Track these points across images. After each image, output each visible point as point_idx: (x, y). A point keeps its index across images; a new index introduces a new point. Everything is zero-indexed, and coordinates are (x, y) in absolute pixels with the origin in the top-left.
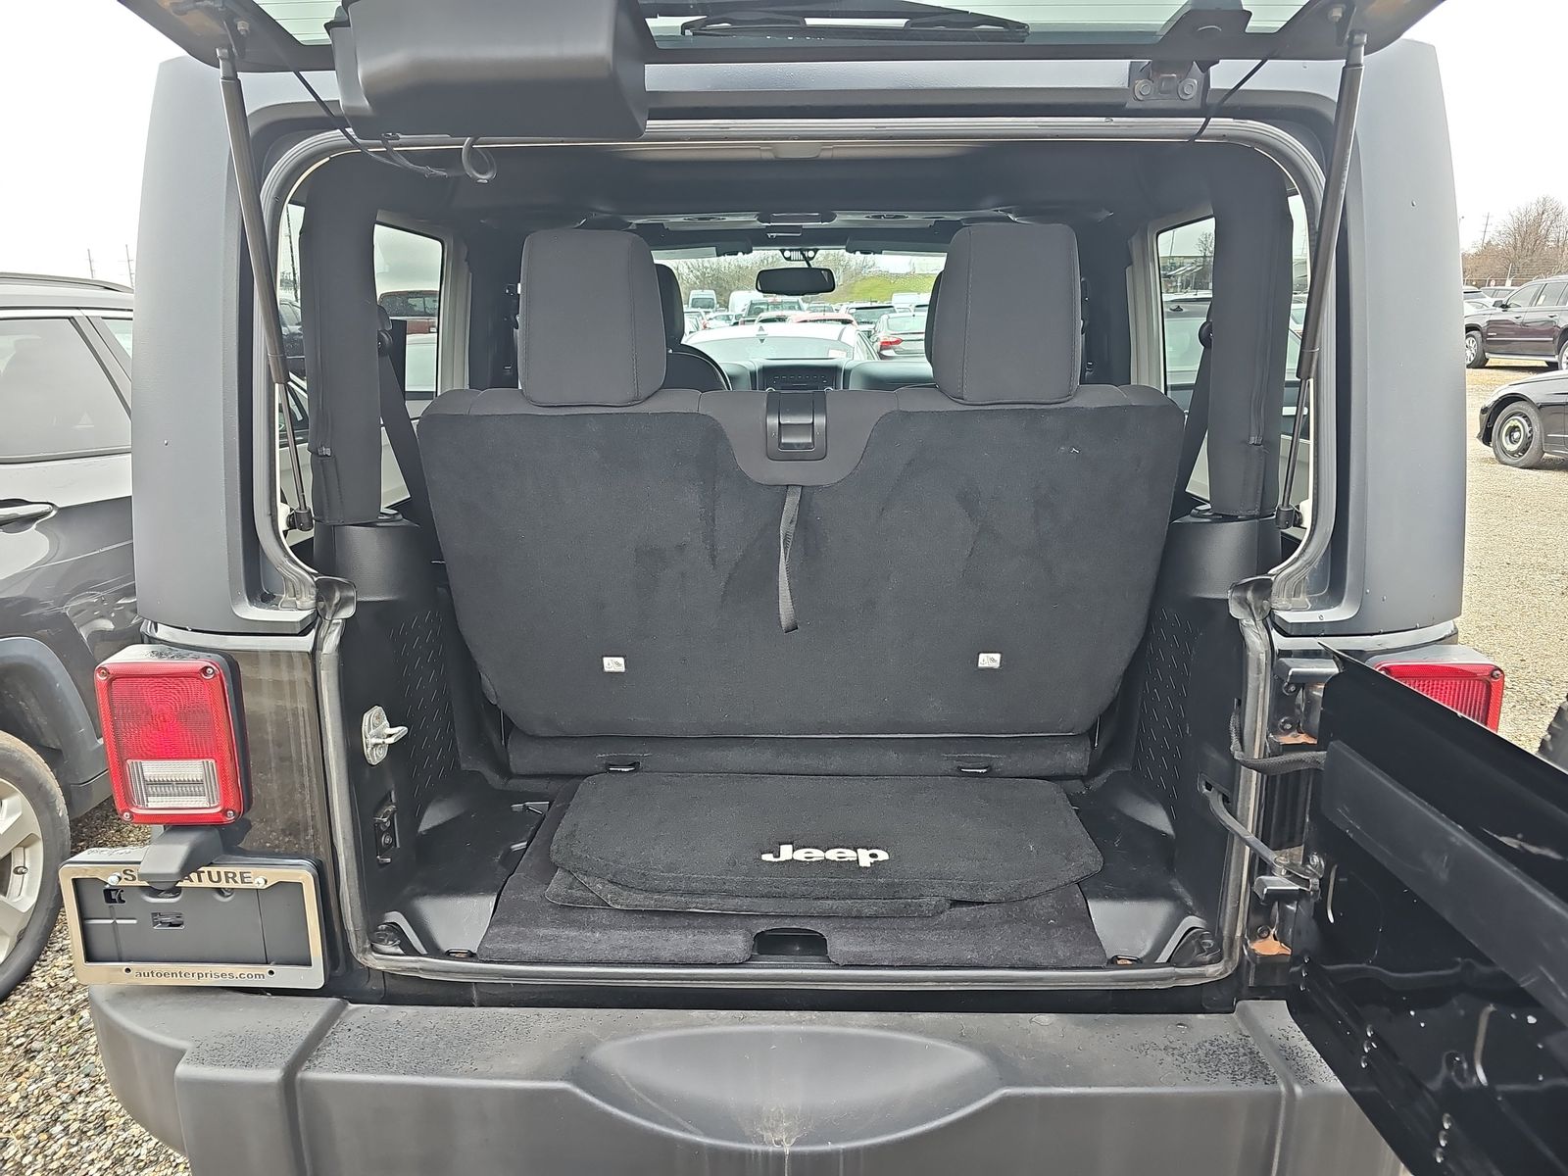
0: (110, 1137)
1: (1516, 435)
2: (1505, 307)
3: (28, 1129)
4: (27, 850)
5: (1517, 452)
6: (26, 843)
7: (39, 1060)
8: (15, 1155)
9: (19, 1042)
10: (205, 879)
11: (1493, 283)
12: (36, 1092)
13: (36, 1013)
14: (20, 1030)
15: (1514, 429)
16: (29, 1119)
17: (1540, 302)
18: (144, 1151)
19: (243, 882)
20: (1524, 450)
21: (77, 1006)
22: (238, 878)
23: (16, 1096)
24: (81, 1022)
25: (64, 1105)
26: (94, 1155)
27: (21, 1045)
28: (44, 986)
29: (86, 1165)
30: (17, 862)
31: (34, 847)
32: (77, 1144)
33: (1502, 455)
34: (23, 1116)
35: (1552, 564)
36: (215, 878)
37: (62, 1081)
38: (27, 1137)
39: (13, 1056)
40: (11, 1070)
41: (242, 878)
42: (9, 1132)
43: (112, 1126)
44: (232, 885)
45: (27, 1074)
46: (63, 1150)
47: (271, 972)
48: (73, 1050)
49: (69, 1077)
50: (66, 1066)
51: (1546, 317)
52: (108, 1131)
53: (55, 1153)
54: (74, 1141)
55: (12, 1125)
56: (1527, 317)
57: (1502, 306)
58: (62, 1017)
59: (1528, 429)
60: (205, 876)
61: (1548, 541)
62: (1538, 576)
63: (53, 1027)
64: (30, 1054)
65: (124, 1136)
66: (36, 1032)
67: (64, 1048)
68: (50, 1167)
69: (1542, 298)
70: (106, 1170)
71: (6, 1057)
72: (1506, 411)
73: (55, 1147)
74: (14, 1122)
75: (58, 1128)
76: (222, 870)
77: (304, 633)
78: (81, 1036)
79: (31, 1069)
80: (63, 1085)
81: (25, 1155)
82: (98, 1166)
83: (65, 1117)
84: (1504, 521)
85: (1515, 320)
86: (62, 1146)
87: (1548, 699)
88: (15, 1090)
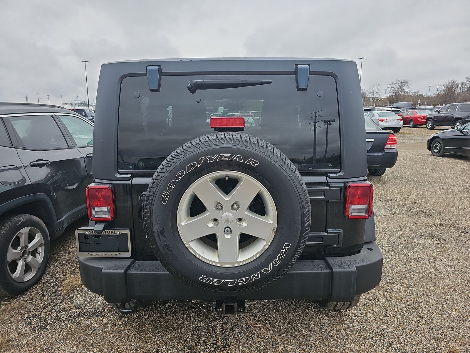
0: (67, 312)
1: (437, 147)
2: (439, 112)
3: (46, 311)
4: (41, 247)
5: (437, 152)
6: (40, 246)
7: (46, 297)
8: (44, 316)
9: (40, 293)
10: (106, 233)
11: (439, 105)
12: (47, 304)
13: (44, 287)
14: (40, 291)
15: (436, 146)
16: (46, 309)
17: (448, 111)
18: (75, 315)
19: (115, 233)
20: (439, 151)
21: (54, 285)
22: (114, 232)
23: (42, 304)
24: (55, 289)
25: (54, 306)
26: (63, 316)
27: (41, 294)
28: (45, 281)
29: (61, 318)
30: (38, 250)
31: (42, 247)
32: (59, 314)
33: (433, 153)
34: (45, 308)
35: (441, 182)
36: (109, 232)
37: (53, 301)
38: (46, 313)
39: (39, 296)
40: (40, 299)
41: (115, 232)
42: (41, 311)
43: (67, 310)
44: (112, 234)
45: (44, 300)
46: (56, 315)
47: (120, 253)
48: (54, 295)
49: (54, 300)
50: (53, 298)
51: (450, 115)
52: (66, 311)
53: (54, 316)
54: (58, 313)
55: (42, 310)
56: (446, 115)
57: (438, 112)
58: (50, 288)
59: (440, 146)
60: (106, 232)
61: (442, 176)
62: (437, 185)
63: (49, 290)
64: (44, 296)
65: (70, 312)
66: (44, 291)
67: (52, 294)
68: (53, 318)
69: (449, 109)
70: (67, 319)
71: (38, 296)
72: (434, 141)
73: (53, 314)
74: (42, 309)
75: (53, 311)
76: (110, 231)
77: (129, 180)
78: (56, 292)
79: (44, 299)
80: (53, 302)
81: (46, 316)
82: (65, 318)
83: (55, 308)
84: (431, 170)
85: (442, 116)
86: (55, 314)
87: (432, 214)
88: (41, 303)
